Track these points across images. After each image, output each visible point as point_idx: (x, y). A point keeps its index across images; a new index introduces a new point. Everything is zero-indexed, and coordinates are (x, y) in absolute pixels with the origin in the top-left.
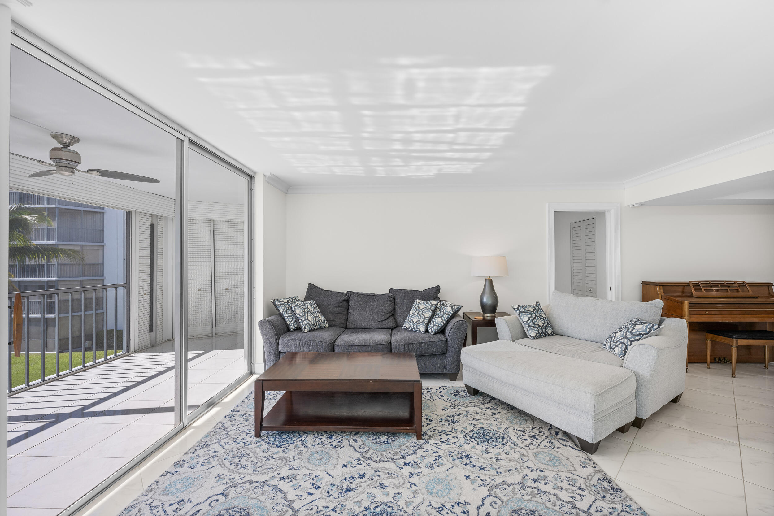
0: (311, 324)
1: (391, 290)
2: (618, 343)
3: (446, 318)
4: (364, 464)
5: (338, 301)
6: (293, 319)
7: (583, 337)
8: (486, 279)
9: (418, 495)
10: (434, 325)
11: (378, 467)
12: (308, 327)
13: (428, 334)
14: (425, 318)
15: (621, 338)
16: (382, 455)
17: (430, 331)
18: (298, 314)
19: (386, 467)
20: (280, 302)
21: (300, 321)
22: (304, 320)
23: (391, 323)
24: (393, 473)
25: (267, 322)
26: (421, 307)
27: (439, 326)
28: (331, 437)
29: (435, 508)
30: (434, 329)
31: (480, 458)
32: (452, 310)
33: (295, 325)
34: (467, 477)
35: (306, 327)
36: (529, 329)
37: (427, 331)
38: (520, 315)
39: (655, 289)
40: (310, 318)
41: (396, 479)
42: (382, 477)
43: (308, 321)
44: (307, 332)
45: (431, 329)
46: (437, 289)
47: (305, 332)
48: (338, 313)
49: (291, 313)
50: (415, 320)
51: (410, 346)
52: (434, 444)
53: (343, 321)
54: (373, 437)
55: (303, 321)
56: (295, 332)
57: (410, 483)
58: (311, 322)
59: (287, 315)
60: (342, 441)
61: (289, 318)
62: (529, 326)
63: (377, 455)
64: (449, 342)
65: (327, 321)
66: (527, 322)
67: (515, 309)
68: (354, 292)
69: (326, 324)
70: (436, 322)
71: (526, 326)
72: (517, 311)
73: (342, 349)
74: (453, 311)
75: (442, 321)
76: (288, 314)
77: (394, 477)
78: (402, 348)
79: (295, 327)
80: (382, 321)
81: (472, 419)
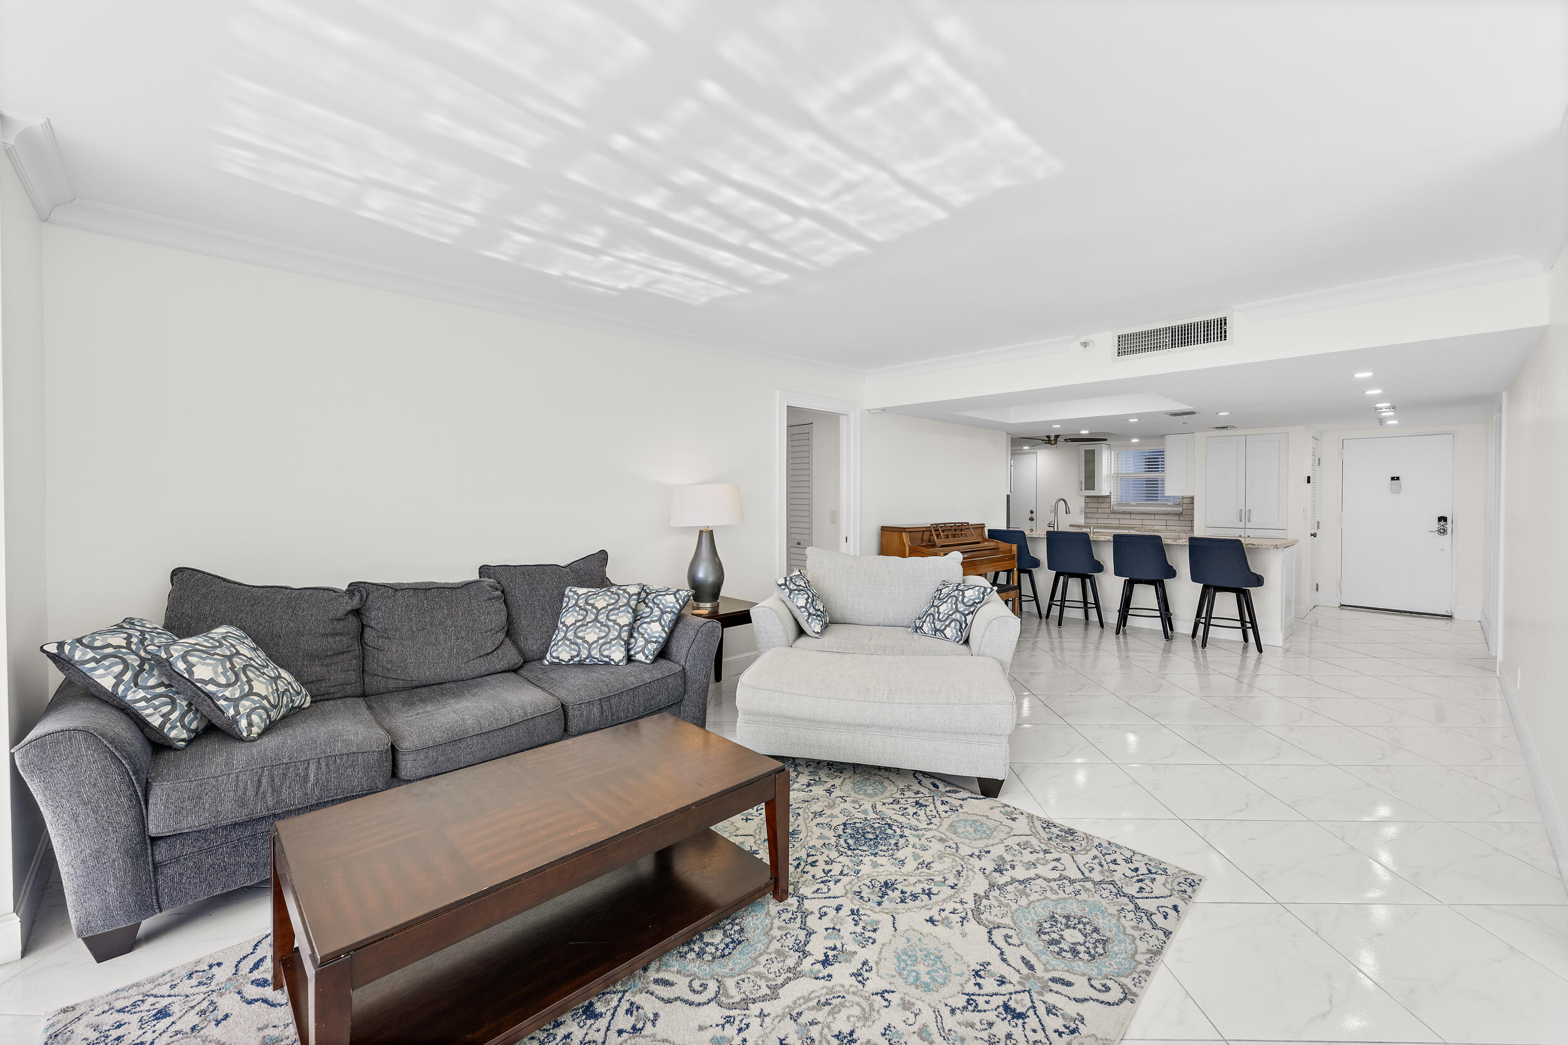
0: (268, 705)
1: (484, 570)
2: (949, 621)
3: (670, 621)
4: (755, 1022)
5: (331, 614)
6: (173, 702)
7: (876, 621)
8: (701, 532)
9: (916, 1007)
10: (648, 642)
11: (788, 1007)
12: (261, 717)
13: (632, 664)
14: (621, 627)
15: (950, 613)
16: (760, 975)
17: (640, 657)
18: (206, 683)
19: (800, 995)
20: (93, 648)
21: (222, 703)
22: (242, 698)
23: (511, 656)
24: (828, 997)
25: (80, 736)
26: (600, 604)
27: (659, 642)
28: (590, 1013)
29: (965, 1008)
30: (649, 650)
31: (906, 878)
32: (677, 601)
33: (190, 723)
34: (931, 920)
35: (255, 718)
36: (810, 621)
37: (630, 659)
38: (792, 596)
39: (901, 537)
40: (260, 687)
41: (847, 1004)
42: (820, 1019)
43: (256, 698)
44: (260, 735)
45: (642, 651)
46: (602, 557)
47: (254, 740)
48: (332, 655)
49: (161, 684)
50: (591, 637)
51: (614, 701)
52: (816, 895)
53: (353, 676)
54: (692, 950)
55: (235, 702)
56: (193, 749)
57: (877, 994)
58: (266, 698)
59: (141, 694)
60: (632, 1004)
61: (156, 702)
62: (810, 614)
63: (752, 984)
64: (688, 673)
65: (303, 684)
66: (805, 607)
67: (780, 586)
68: (376, 584)
69: (306, 695)
70: (648, 634)
71: (802, 618)
72: (784, 589)
73: (427, 757)
74: (679, 604)
75: (663, 630)
76: (144, 688)
77: (840, 1003)
78: (596, 711)
79: (192, 731)
80: (488, 654)
81: (812, 816)
